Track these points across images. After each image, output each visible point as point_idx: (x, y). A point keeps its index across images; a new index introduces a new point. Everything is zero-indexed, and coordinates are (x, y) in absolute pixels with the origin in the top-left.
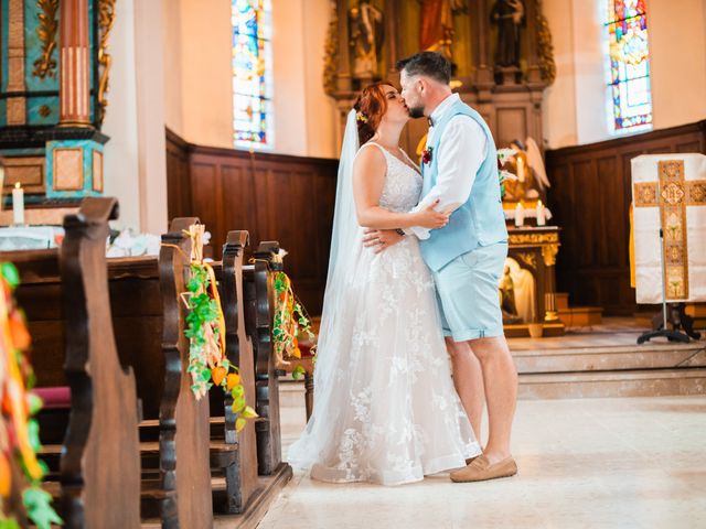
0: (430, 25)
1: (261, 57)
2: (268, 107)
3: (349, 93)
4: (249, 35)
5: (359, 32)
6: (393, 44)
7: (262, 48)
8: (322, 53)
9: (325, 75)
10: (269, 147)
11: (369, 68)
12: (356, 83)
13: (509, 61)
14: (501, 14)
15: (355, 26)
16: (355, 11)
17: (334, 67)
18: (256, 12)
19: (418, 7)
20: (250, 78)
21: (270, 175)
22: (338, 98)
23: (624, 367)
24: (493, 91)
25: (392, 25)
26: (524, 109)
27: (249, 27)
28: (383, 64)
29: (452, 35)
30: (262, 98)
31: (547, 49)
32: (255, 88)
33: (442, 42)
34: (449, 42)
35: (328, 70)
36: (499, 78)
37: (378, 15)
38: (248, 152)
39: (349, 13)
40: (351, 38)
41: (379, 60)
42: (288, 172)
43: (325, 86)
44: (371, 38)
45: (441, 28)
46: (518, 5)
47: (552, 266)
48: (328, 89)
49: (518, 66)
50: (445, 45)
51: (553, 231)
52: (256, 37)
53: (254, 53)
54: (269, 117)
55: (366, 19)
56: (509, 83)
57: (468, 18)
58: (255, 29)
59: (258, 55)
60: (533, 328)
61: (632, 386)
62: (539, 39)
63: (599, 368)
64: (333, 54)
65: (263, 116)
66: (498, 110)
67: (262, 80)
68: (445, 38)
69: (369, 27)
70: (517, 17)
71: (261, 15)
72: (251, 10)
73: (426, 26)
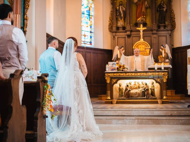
0: (139, 12)
1: (91, 21)
2: (93, 35)
3: (116, 31)
4: (87, 14)
5: (119, 14)
6: (128, 17)
7: (91, 18)
8: (108, 20)
9: (109, 26)
10: (92, 46)
11: (122, 24)
12: (118, 28)
13: (162, 22)
14: (160, 9)
15: (118, 12)
16: (118, 8)
17: (112, 24)
18: (90, 8)
19: (136, 6)
20: (87, 27)
21: (92, 54)
22: (113, 32)
23: (182, 115)
24: (157, 31)
25: (128, 12)
26: (166, 36)
27: (87, 12)
28: (126, 23)
29: (145, 15)
30: (91, 32)
31: (173, 19)
32: (89, 29)
33: (142, 17)
34: (145, 16)
35: (110, 24)
36: (159, 27)
37: (124, 9)
38: (84, 47)
39: (116, 8)
40: (116, 15)
41: (125, 22)
42: (97, 53)
43: (109, 29)
44: (122, 15)
45: (142, 13)
46: (165, 6)
47: (166, 82)
48: (109, 30)
49: (165, 24)
50: (143, 17)
51: (166, 72)
52: (89, 15)
53: (89, 19)
54: (93, 38)
55: (121, 10)
56: (162, 28)
57: (150, 10)
58: (89, 13)
59: (90, 20)
60: (159, 101)
61: (183, 121)
62: (171, 16)
63: (174, 115)
64: (111, 20)
65: (91, 37)
66: (158, 36)
67: (91, 27)
68: (143, 15)
69: (122, 12)
70: (165, 9)
71: (91, 9)
72: (88, 7)
73: (138, 12)
